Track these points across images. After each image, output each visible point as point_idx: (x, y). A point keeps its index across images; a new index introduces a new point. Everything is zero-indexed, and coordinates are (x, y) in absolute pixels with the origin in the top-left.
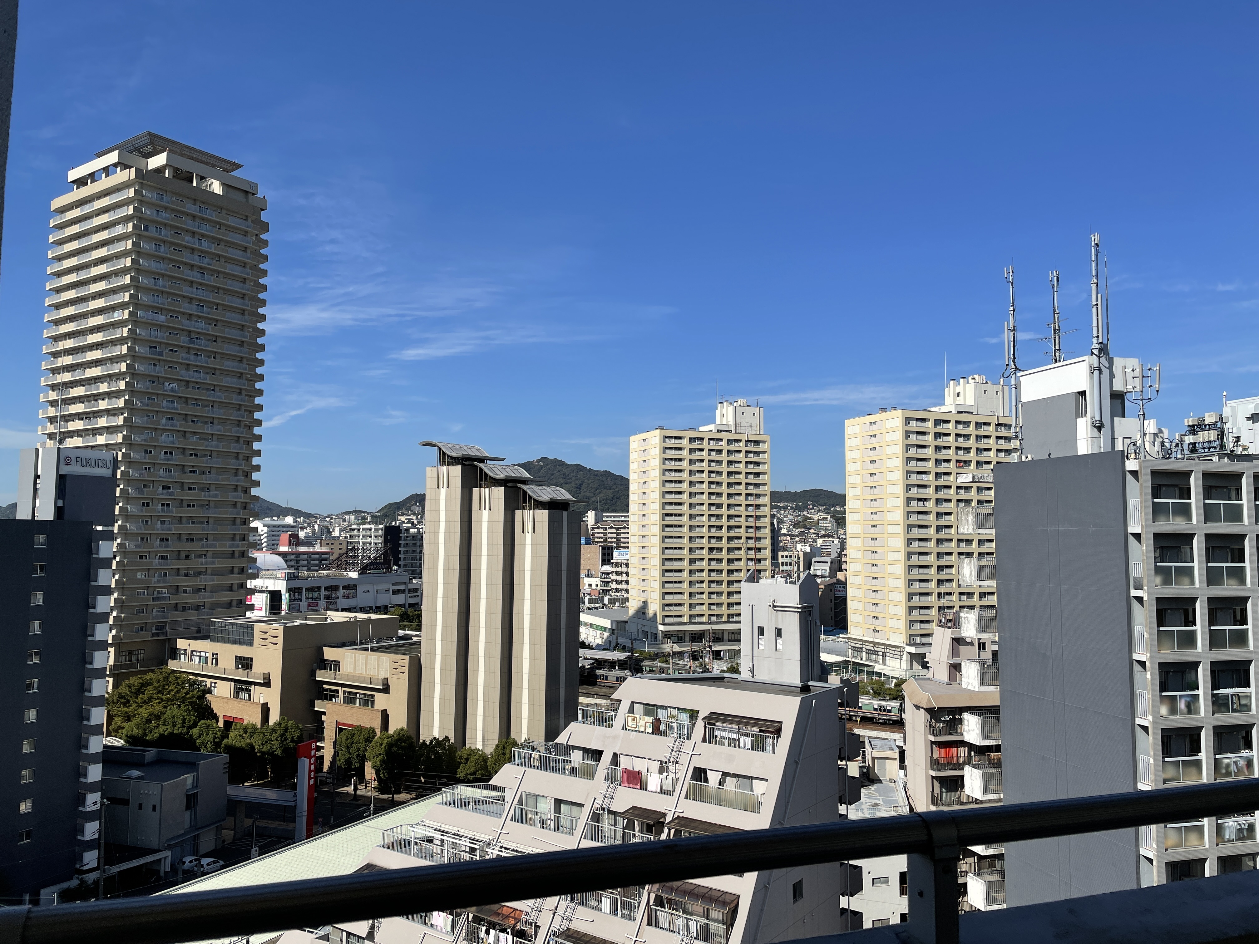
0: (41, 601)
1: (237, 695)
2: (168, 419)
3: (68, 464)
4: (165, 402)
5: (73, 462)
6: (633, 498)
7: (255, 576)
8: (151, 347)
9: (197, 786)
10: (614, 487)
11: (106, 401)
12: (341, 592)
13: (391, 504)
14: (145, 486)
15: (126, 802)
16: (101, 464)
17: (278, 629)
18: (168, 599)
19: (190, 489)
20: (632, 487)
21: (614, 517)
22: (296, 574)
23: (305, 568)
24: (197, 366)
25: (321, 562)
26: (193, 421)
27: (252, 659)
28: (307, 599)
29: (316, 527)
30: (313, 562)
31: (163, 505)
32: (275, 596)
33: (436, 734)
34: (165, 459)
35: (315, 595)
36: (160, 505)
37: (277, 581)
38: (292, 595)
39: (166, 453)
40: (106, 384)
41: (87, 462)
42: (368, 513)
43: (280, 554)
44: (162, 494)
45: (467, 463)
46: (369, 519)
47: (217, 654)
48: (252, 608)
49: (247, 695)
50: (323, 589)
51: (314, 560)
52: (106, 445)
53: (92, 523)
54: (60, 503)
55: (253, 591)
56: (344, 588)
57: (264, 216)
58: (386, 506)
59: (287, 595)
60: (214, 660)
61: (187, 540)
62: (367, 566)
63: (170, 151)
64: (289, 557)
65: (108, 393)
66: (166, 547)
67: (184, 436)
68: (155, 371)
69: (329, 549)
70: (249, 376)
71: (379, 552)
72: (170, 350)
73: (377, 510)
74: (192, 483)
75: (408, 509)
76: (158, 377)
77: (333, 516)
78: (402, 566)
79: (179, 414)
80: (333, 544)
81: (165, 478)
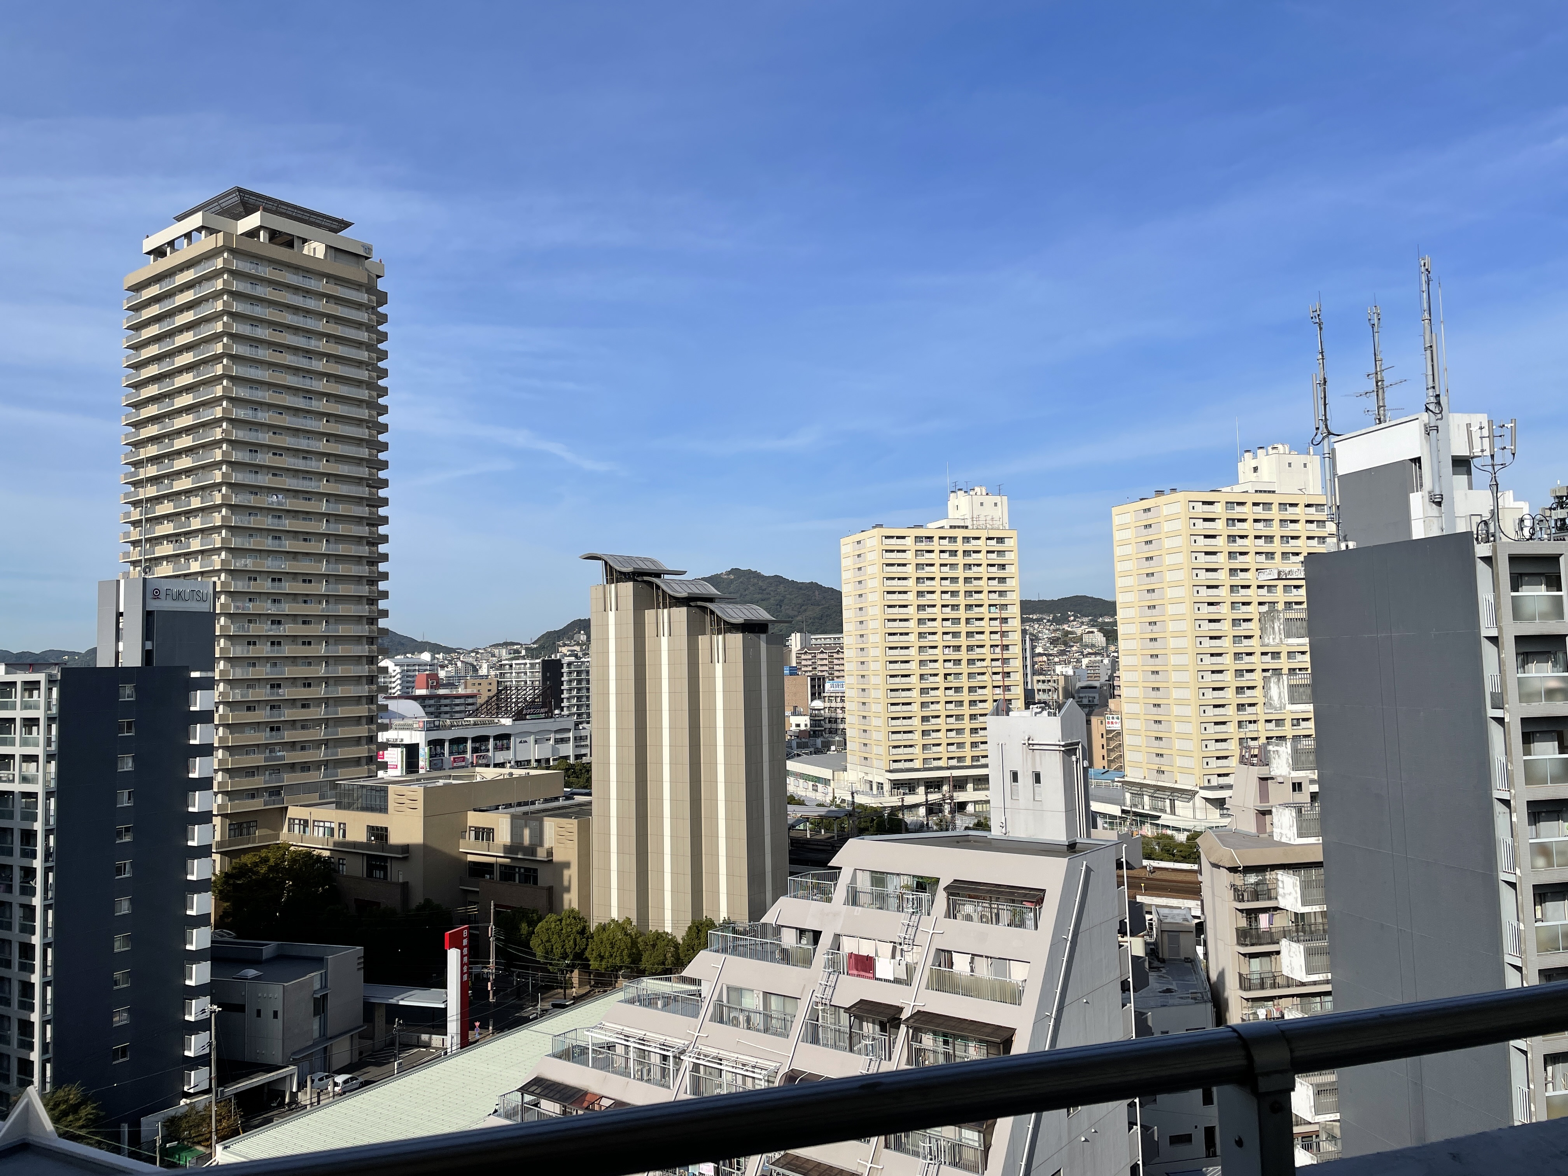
0: (130, 765)
1: (370, 874)
2: (274, 538)
3: (156, 597)
4: (270, 517)
5: (163, 596)
6: (847, 615)
7: (385, 728)
8: (250, 451)
9: (326, 986)
10: (823, 602)
11: (198, 519)
12: (492, 743)
13: (549, 634)
14: (250, 621)
15: (241, 1008)
16: (196, 597)
17: (417, 791)
18: (283, 758)
19: (304, 623)
20: (847, 602)
21: (825, 639)
22: (437, 723)
23: (448, 716)
24: (308, 472)
25: (466, 708)
26: (305, 540)
27: (386, 829)
28: (451, 753)
29: (459, 664)
30: (457, 709)
31: (273, 643)
32: (412, 751)
33: (615, 915)
34: (273, 588)
35: (461, 746)
36: (269, 644)
37: (413, 732)
38: (433, 749)
39: (273, 580)
40: (199, 498)
41: (179, 596)
42: (521, 645)
43: (416, 698)
44: (271, 630)
45: (639, 579)
46: (523, 653)
47: (345, 824)
48: (384, 766)
49: (382, 873)
50: (469, 742)
51: (458, 705)
52: (202, 573)
53: (189, 669)
54: (149, 645)
55: (385, 746)
56: (496, 738)
57: (381, 285)
58: (543, 636)
59: (427, 749)
60: (341, 831)
61: (304, 685)
62: (522, 710)
63: (265, 210)
64: (428, 702)
65: (202, 509)
66: (278, 694)
67: (294, 559)
68: (256, 480)
69: (475, 691)
70: (371, 482)
71: (537, 691)
72: (274, 454)
73: (533, 641)
74: (307, 615)
75: (571, 638)
76: (261, 487)
77: (480, 651)
78: (565, 709)
79: (288, 532)
80: (480, 684)
81: (274, 611)
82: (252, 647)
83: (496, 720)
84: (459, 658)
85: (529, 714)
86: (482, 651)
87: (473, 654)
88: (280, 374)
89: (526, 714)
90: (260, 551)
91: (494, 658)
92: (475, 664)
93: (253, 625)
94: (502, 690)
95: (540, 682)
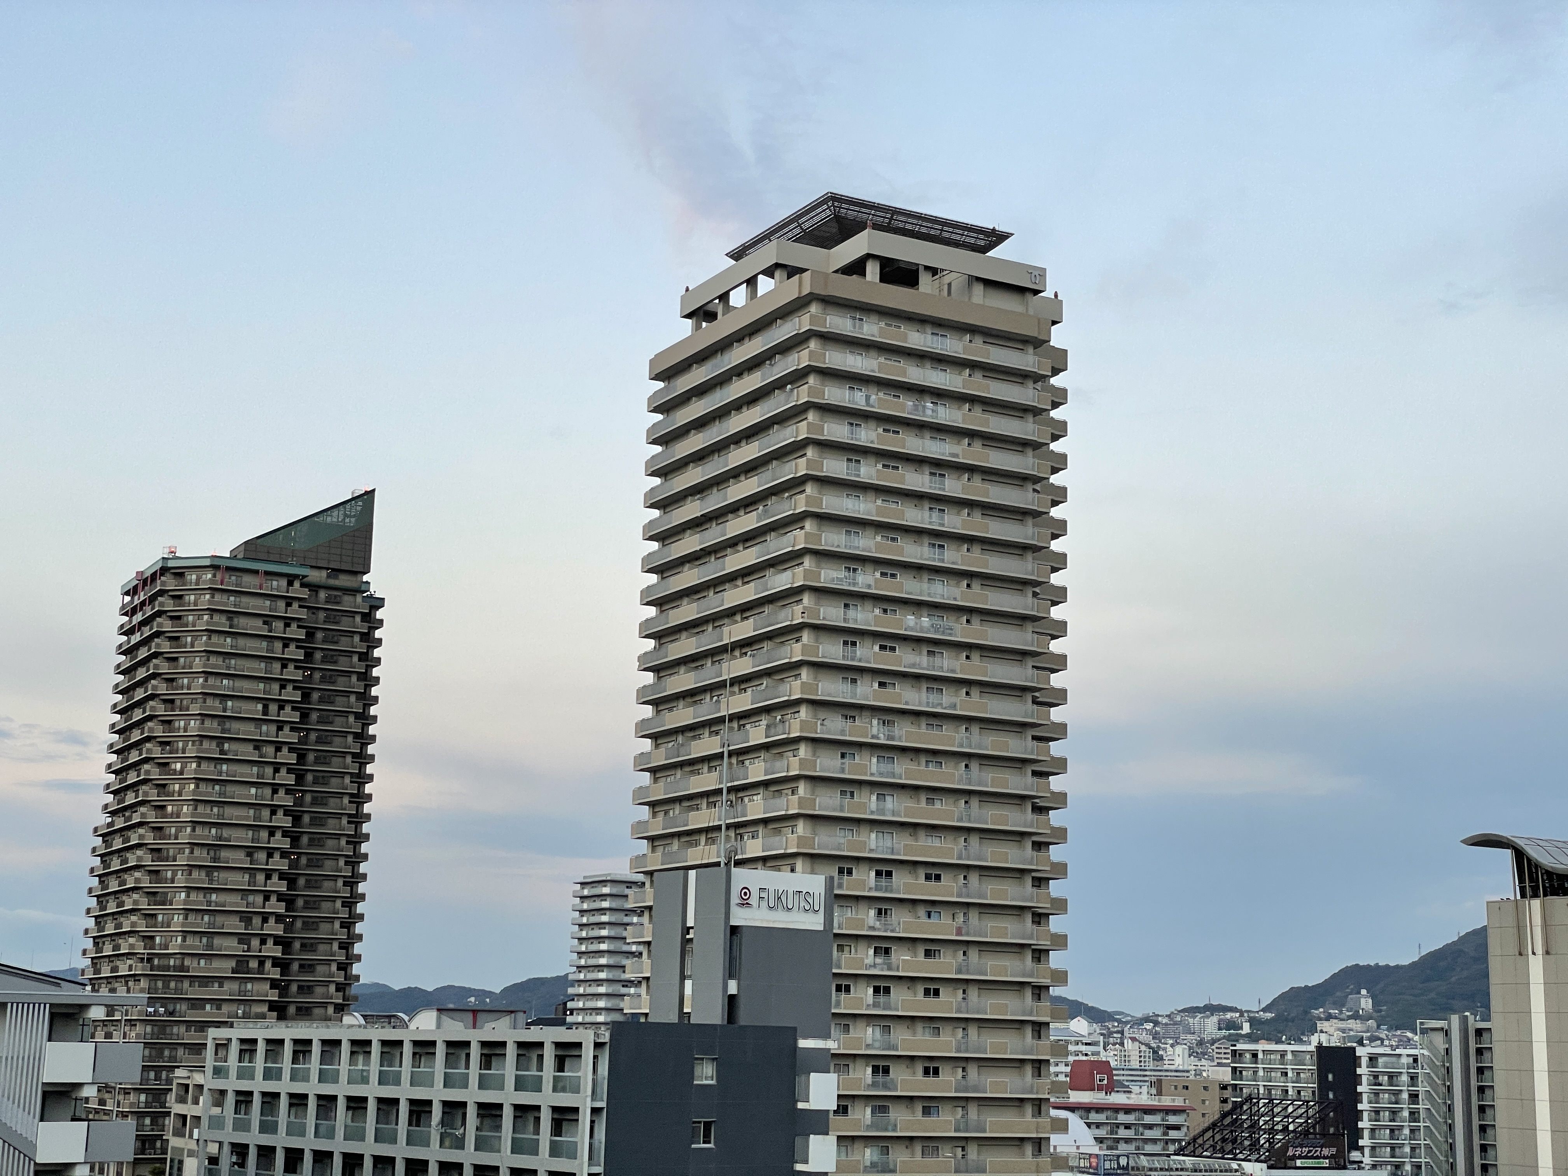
2: (881, 797)
3: (745, 904)
4: (874, 760)
5: (754, 900)
8: (845, 643)
11: (760, 764)
14: (841, 948)
16: (802, 903)
19: (928, 953)
23: (1131, 1148)
24: (935, 678)
25: (1167, 1134)
26: (930, 801)
29: (1127, 1044)
30: (1149, 1134)
31: (877, 990)
34: (877, 889)
36: (871, 991)
39: (878, 874)
40: (761, 727)
41: (779, 901)
42: (1242, 1013)
43: (1072, 1109)
44: (874, 966)
46: (1246, 1029)
51: (1150, 1127)
52: (764, 860)
53: (797, 1034)
57: (1057, 337)
62: (1285, 1148)
63: (877, 227)
64: (1094, 1117)
65: (766, 747)
66: (885, 1086)
67: (914, 835)
68: (854, 696)
69: (1179, 1102)
70: (1037, 694)
71: (1311, 1111)
72: (883, 648)
73: (1263, 1006)
74: (932, 940)
75: (1340, 1004)
76: (861, 708)
77: (1160, 1019)
78: (1367, 1151)
79: (903, 787)
80: (1187, 1088)
81: (879, 930)
82: (843, 995)
83: (1234, 1165)
84: (1122, 1032)
85: (1301, 1158)
86: (1165, 1021)
87: (1149, 1026)
88: (894, 506)
89: (1294, 1158)
90: (858, 821)
91: (1189, 1037)
92: (1154, 1045)
93: (845, 955)
94: (1242, 1104)
95: (1313, 1092)
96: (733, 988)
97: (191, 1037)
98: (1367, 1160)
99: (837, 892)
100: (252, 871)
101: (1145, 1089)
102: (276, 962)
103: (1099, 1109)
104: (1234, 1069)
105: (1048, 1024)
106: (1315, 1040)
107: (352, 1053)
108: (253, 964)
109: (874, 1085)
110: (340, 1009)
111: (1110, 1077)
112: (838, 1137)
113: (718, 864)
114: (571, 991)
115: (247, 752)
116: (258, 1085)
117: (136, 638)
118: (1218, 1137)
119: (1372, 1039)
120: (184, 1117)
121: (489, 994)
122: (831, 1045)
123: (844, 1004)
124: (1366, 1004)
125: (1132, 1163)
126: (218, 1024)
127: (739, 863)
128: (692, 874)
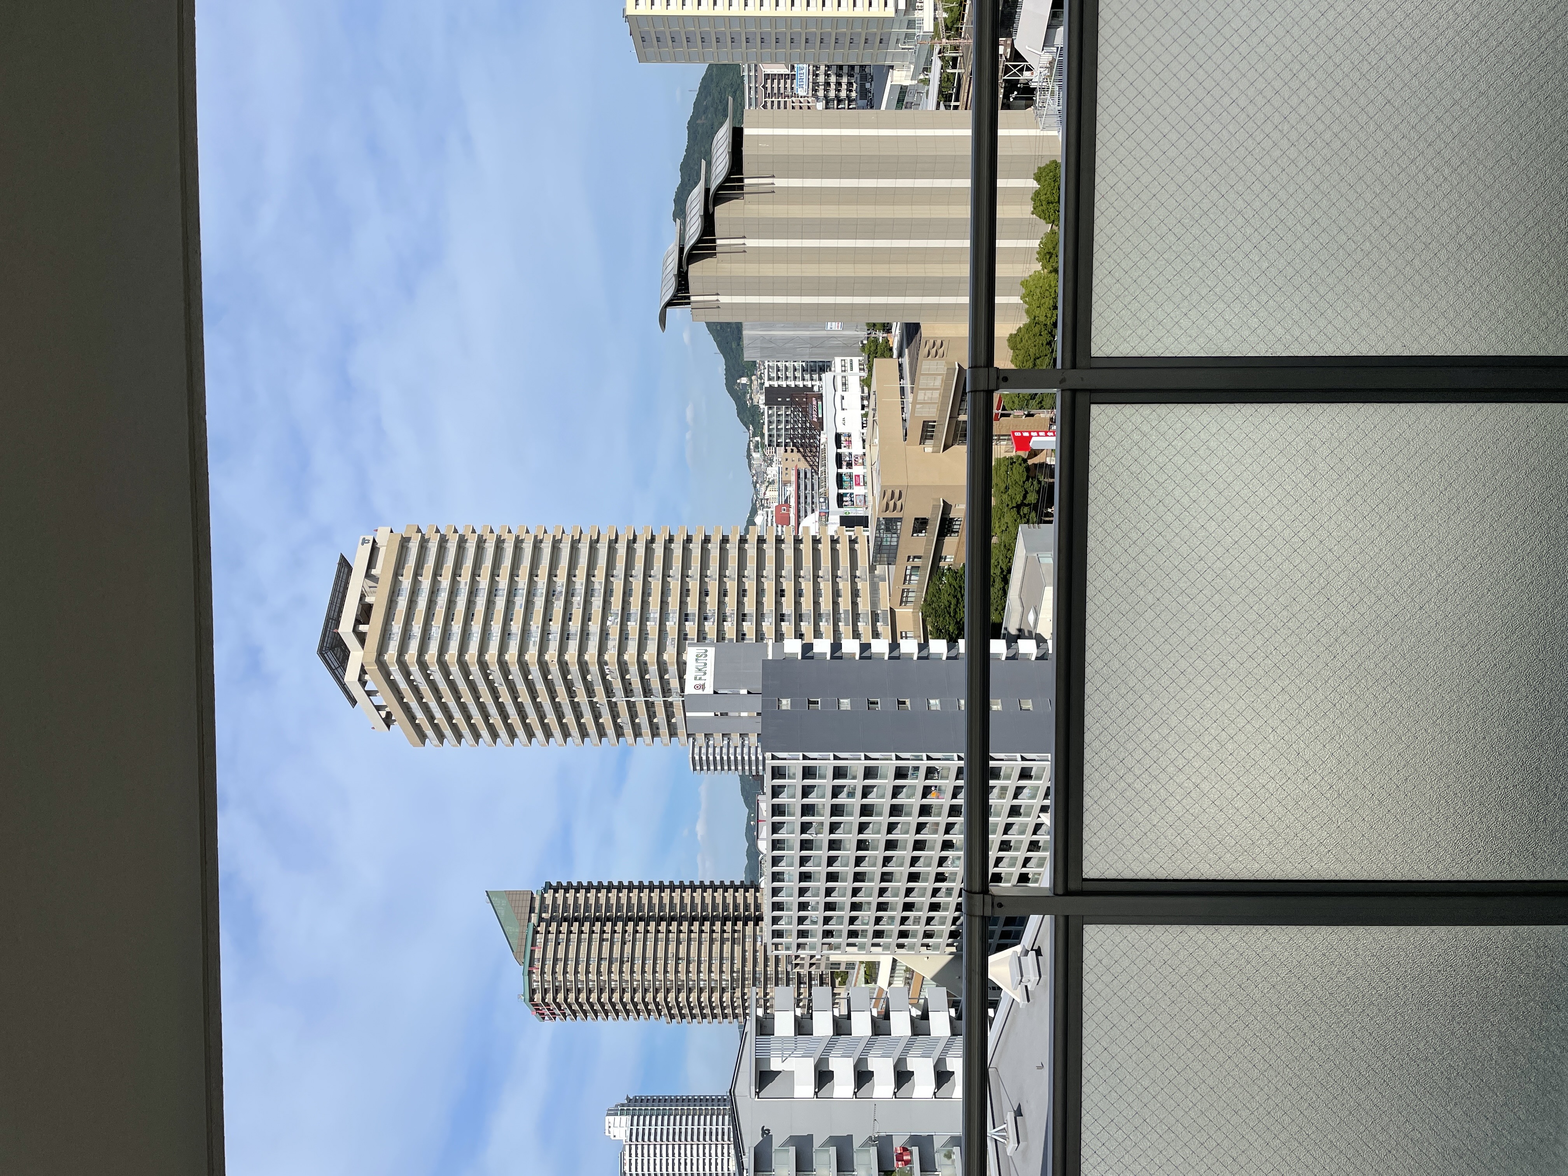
1: (956, 532)
2: (648, 620)
3: (703, 687)
4: (629, 623)
8: (568, 639)
11: (632, 679)
12: (843, 450)
13: (740, 415)
14: (724, 639)
16: (702, 658)
18: (846, 611)
19: (725, 595)
22: (822, 500)
24: (586, 593)
25: (809, 479)
26: (650, 595)
27: (916, 519)
28: (851, 487)
30: (809, 484)
31: (744, 620)
32: (847, 522)
34: (694, 621)
35: (845, 478)
36: (744, 623)
38: (846, 504)
39: (686, 620)
40: (613, 681)
41: (701, 669)
42: (750, 441)
43: (799, 524)
44: (732, 621)
46: (758, 439)
50: (840, 471)
51: (806, 486)
56: (838, 444)
58: (742, 422)
60: (916, 559)
61: (783, 596)
63: (337, 628)
64: (802, 514)
65: (623, 678)
66: (789, 615)
67: (667, 602)
68: (595, 633)
69: (794, 473)
71: (796, 410)
72: (570, 620)
73: (747, 430)
74: (719, 593)
75: (745, 393)
76: (602, 630)
78: (814, 383)
79: (642, 608)
80: (787, 469)
81: (714, 619)
82: (747, 637)
83: (822, 447)
84: (762, 499)
85: (818, 415)
86: (755, 478)
87: (758, 485)
88: (495, 611)
91: (762, 466)
92: (767, 484)
93: (727, 636)
94: (793, 442)
95: (787, 408)
96: (744, 692)
97: (772, 963)
98: (817, 383)
99: (696, 641)
100: (689, 940)
101: (788, 489)
102: (734, 924)
103: (799, 511)
104: (778, 445)
105: (758, 536)
106: (762, 406)
107: (778, 881)
108: (736, 935)
109: (789, 621)
110: (757, 889)
111: (782, 505)
112: (814, 638)
113: (683, 701)
114: (747, 773)
115: (628, 947)
116: (794, 927)
117: (568, 1012)
118: (809, 455)
119: (761, 378)
120: (811, 965)
121: (749, 814)
122: (770, 643)
123: (751, 635)
124: (744, 380)
125: (823, 496)
126: (765, 951)
127: (682, 690)
128: (688, 714)
